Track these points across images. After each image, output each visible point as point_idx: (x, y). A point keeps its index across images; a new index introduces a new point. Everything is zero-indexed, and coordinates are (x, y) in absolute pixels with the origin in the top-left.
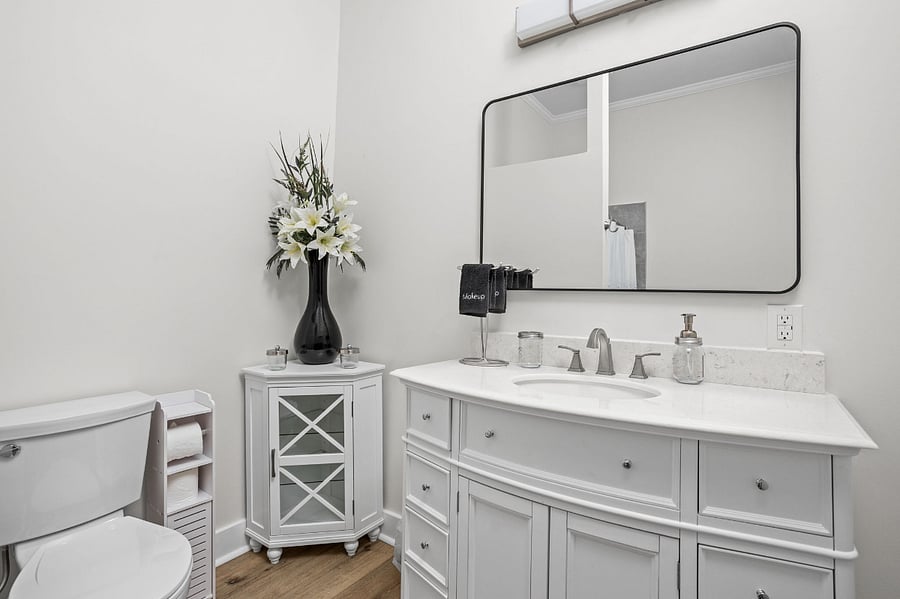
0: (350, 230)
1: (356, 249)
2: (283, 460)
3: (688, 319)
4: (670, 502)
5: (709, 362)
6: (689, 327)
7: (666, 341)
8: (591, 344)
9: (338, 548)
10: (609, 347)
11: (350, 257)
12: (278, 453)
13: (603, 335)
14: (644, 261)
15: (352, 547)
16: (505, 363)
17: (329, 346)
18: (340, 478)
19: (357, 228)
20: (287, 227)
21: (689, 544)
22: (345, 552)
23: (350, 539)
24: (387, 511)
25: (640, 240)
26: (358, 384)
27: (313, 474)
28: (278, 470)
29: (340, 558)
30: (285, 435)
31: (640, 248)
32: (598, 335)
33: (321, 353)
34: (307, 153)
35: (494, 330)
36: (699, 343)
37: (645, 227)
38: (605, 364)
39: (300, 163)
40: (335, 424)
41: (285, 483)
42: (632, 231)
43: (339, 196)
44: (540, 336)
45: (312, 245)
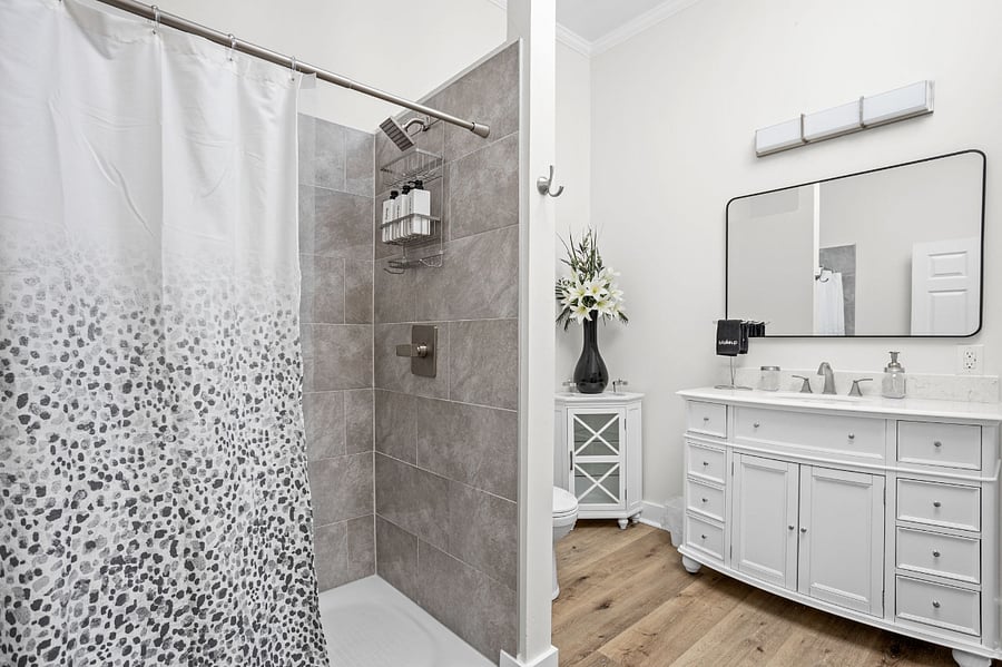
0: (618, 294)
1: (621, 309)
2: (578, 459)
3: (894, 355)
4: (879, 456)
5: (909, 384)
6: (894, 360)
7: (877, 372)
8: (820, 373)
9: (614, 523)
10: (832, 376)
11: (617, 314)
12: (574, 454)
13: (828, 367)
14: (853, 303)
15: (624, 523)
16: (751, 389)
17: (601, 380)
18: (616, 474)
19: (621, 293)
20: (574, 294)
21: (891, 478)
22: (618, 526)
23: (622, 516)
24: (645, 502)
25: (848, 282)
26: (629, 407)
27: (597, 470)
28: (574, 465)
29: (616, 529)
30: (578, 442)
31: (848, 291)
32: (825, 368)
33: (594, 386)
34: (589, 241)
35: (739, 366)
36: (903, 371)
37: (854, 269)
38: (830, 388)
39: (583, 249)
40: (613, 435)
41: (578, 475)
42: (839, 275)
43: (609, 270)
44: (778, 369)
45: (595, 307)
